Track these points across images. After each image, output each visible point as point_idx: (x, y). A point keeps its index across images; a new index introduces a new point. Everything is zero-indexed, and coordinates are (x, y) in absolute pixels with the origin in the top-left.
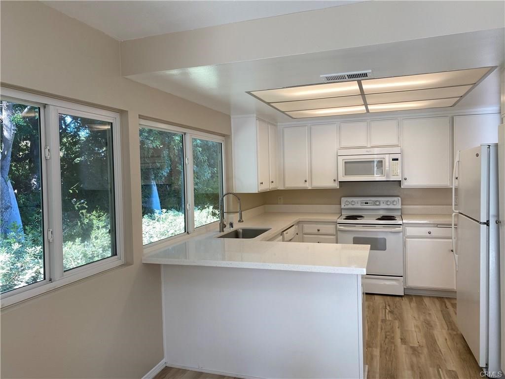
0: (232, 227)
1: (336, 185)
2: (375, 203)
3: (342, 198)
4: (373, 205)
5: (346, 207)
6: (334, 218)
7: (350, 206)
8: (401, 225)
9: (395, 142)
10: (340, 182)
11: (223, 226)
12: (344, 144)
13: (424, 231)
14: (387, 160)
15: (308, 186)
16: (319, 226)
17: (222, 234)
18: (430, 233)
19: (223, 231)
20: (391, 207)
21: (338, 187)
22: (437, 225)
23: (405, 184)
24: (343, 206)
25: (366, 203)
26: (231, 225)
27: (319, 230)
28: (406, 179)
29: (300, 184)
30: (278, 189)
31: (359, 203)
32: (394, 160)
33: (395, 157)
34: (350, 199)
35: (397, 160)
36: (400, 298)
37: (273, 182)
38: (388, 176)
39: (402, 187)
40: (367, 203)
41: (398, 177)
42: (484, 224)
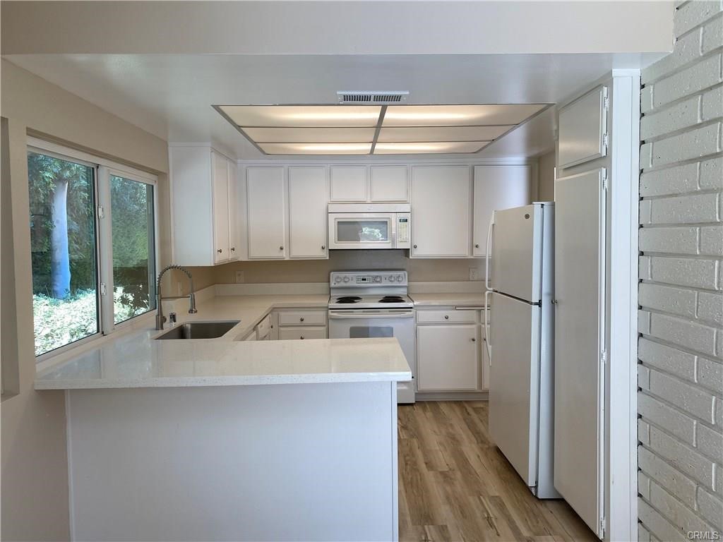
0: (175, 321)
1: (325, 255)
2: (375, 279)
3: (332, 273)
4: (373, 282)
5: (337, 285)
6: (323, 302)
7: (342, 284)
8: (411, 308)
9: (402, 197)
10: (330, 250)
11: (161, 321)
12: (335, 197)
13: (439, 315)
14: (394, 219)
15: (285, 256)
16: (303, 314)
17: (161, 333)
18: (447, 318)
19: (162, 328)
20: (396, 284)
21: (328, 258)
22: (455, 308)
23: (415, 254)
24: (332, 285)
25: (363, 280)
26: (173, 317)
27: (302, 320)
28: (415, 247)
29: (272, 253)
30: (240, 260)
31: (355, 279)
32: (401, 221)
33: (403, 216)
34: (342, 275)
35: (406, 221)
36: (411, 407)
37: (233, 249)
38: (393, 243)
39: (410, 257)
40: (365, 280)
42: (536, 304)
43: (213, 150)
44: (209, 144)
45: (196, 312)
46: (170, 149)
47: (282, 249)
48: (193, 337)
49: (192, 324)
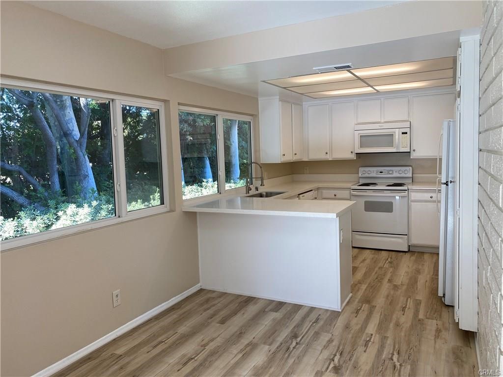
0: (257, 190)
1: (353, 157)
2: (388, 172)
3: (360, 168)
4: (387, 174)
5: (363, 176)
7: (367, 175)
8: (406, 190)
9: (406, 118)
10: (356, 153)
11: (248, 189)
12: (361, 120)
14: (397, 134)
15: (329, 158)
16: (335, 192)
17: (248, 195)
18: (431, 198)
19: (249, 193)
20: (403, 175)
21: (355, 159)
23: (414, 155)
24: (360, 175)
27: (335, 195)
28: (414, 151)
29: (321, 156)
30: (303, 160)
31: (375, 172)
32: (403, 133)
33: (404, 130)
34: (367, 169)
35: (406, 133)
37: (296, 154)
38: (398, 148)
39: (411, 158)
40: (382, 172)
41: (406, 148)
42: (445, 184)
43: (281, 100)
44: (278, 97)
46: (259, 102)
47: (327, 153)
49: (266, 193)
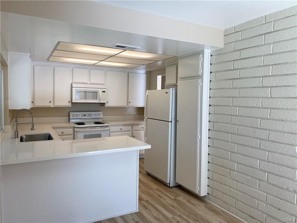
2: (89, 115)
3: (71, 113)
4: (89, 116)
5: (73, 118)
6: (67, 125)
8: (108, 126)
9: (102, 82)
10: (72, 103)
12: (74, 81)
13: (118, 128)
14: (100, 91)
15: (52, 105)
16: (63, 130)
18: (121, 129)
20: (98, 117)
21: (71, 106)
22: (124, 125)
23: (107, 105)
24: (71, 117)
25: (84, 115)
27: (63, 133)
28: (108, 102)
29: (46, 104)
31: (81, 115)
32: (103, 92)
33: (104, 90)
34: (76, 113)
35: (105, 92)
38: (100, 100)
39: (105, 106)
40: (85, 115)
41: (105, 101)
42: (170, 122)
43: (31, 57)
44: (29, 54)
45: (34, 129)
46: (9, 55)
47: (50, 102)
48: (26, 141)
49: (26, 136)
